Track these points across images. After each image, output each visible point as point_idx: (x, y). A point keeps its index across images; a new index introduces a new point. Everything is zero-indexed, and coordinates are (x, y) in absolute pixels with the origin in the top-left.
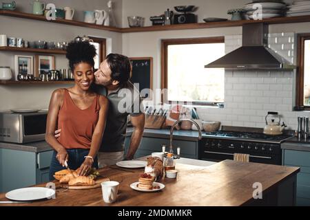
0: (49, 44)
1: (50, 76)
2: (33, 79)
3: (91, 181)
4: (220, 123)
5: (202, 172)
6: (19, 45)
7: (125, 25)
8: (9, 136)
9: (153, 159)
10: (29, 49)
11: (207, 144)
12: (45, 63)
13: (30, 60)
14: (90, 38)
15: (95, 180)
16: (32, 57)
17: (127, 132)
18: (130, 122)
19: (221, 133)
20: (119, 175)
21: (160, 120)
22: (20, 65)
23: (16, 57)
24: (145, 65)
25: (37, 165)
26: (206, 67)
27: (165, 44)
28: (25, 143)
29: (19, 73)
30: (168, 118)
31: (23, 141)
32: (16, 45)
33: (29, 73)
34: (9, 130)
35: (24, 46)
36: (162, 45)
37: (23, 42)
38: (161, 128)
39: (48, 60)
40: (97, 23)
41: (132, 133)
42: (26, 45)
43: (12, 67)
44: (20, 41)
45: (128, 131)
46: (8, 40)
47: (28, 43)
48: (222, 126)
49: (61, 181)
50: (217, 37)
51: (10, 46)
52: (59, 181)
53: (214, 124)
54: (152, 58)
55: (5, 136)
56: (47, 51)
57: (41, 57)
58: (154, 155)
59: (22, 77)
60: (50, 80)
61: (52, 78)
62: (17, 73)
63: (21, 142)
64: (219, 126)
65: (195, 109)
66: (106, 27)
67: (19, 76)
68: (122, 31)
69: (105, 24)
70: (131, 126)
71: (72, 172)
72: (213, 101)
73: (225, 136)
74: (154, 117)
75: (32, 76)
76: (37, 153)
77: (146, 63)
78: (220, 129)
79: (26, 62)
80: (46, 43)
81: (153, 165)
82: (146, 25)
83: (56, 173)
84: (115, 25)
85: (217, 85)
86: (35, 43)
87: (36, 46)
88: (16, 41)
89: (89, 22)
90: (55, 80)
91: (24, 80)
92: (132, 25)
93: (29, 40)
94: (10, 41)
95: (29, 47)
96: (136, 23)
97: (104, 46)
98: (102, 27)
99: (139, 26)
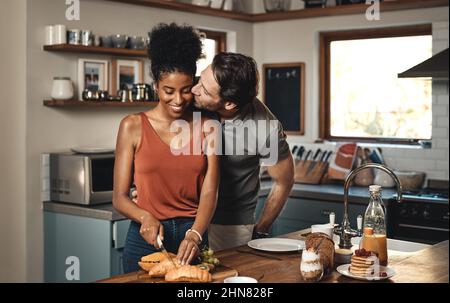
0: (133, 41)
1: (135, 94)
2: (107, 99)
3: (205, 276)
4: (424, 175)
5: (407, 263)
6: (86, 42)
7: (258, 8)
8: (67, 193)
9: (316, 236)
10: (101, 49)
11: (404, 211)
12: (127, 72)
13: (102, 67)
14: (201, 31)
15: (212, 272)
16: (106, 62)
17: (262, 188)
18: (266, 173)
19: (428, 193)
20: (255, 265)
21: (318, 169)
22: (87, 77)
23: (81, 62)
24: (291, 76)
25: (113, 242)
26: (401, 76)
27: (326, 39)
28: (92, 205)
29: (85, 88)
30: (333, 165)
31: (90, 201)
32: (80, 41)
33: (101, 88)
34: (67, 182)
35: (93, 44)
36: (320, 41)
37: (92, 38)
38: (320, 183)
39: (132, 68)
40: (213, 6)
41: (270, 190)
42: (97, 43)
43: (74, 79)
44: (87, 34)
45: (264, 187)
46: (68, 35)
47: (101, 39)
48: (429, 181)
49: (151, 273)
50: (417, 26)
51: (71, 42)
52: (147, 272)
53: (415, 176)
54: (304, 64)
55: (61, 192)
56: (131, 51)
57: (121, 63)
58: (316, 229)
59: (90, 95)
60: (135, 100)
61: (138, 97)
62: (81, 89)
63: (87, 202)
64: (423, 180)
65: (380, 150)
66: (227, 12)
67: (85, 94)
68: (253, 19)
69: (226, 8)
70: (268, 179)
71: (171, 258)
72: (413, 136)
73: (436, 198)
74: (308, 165)
75: (106, 93)
76: (113, 222)
77: (294, 73)
78: (425, 185)
79: (97, 70)
80: (129, 39)
81: (316, 248)
82: (294, 7)
83: (144, 259)
84: (241, 8)
85: (410, 112)
86: (111, 38)
87: (112, 44)
88: (81, 35)
89: (199, 4)
90: (143, 100)
91: (93, 99)
92: (270, 8)
93: (102, 35)
94: (71, 36)
95: (101, 44)
96: (276, 5)
97: (223, 45)
98: (220, 12)
99: (282, 11)
